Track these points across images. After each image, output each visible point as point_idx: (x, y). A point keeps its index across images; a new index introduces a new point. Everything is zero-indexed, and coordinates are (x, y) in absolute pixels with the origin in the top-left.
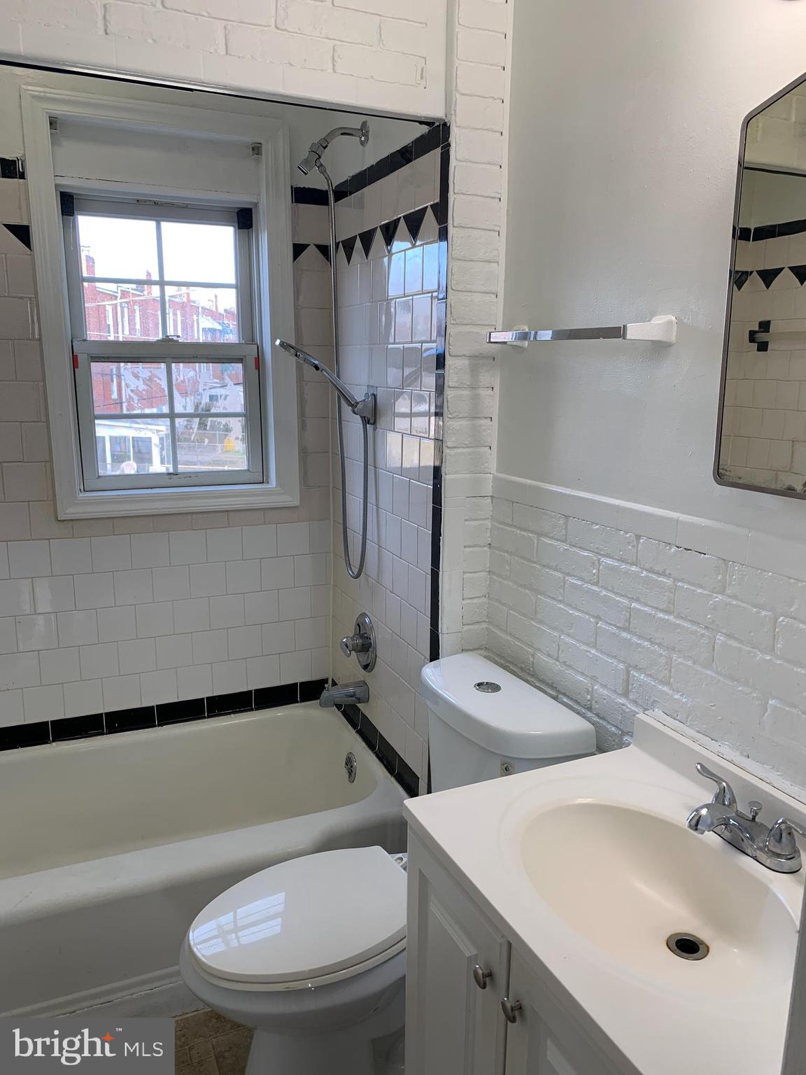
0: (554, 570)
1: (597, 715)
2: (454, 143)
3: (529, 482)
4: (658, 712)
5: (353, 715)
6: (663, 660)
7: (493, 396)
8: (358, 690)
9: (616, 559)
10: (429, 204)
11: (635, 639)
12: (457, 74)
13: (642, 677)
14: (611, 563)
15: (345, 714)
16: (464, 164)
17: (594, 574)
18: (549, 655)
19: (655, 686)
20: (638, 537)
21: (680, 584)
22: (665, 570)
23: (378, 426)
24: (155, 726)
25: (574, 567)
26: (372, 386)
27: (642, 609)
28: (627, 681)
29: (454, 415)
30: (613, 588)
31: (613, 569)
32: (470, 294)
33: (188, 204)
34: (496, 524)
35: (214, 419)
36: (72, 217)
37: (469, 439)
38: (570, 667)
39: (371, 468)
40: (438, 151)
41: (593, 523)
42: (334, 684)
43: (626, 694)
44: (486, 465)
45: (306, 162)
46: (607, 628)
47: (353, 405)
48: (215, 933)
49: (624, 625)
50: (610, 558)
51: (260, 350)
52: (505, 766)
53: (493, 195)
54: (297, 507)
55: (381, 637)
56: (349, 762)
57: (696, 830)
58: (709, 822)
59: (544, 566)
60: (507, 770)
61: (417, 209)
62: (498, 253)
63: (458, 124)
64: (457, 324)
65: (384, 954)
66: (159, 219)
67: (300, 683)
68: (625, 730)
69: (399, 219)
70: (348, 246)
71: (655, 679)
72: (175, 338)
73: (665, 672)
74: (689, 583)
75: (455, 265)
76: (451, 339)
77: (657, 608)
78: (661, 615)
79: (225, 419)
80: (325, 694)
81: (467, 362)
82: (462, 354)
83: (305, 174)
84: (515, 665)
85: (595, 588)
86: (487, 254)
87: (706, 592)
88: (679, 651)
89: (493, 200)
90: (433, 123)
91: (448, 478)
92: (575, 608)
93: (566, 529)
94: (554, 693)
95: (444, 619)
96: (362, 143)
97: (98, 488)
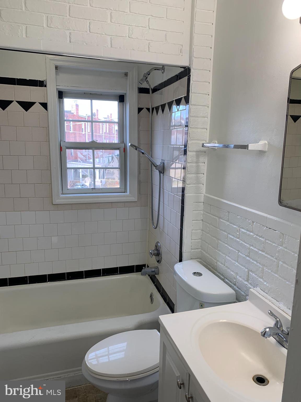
0: (224, 232)
1: (238, 287)
2: (192, 75)
3: (216, 198)
4: (258, 289)
5: (154, 279)
6: (261, 269)
7: (204, 166)
8: (156, 270)
9: (245, 230)
10: (183, 96)
11: (251, 260)
12: (193, 51)
13: (253, 275)
14: (244, 231)
15: (151, 278)
16: (196, 82)
17: (238, 235)
18: (221, 263)
19: (258, 278)
20: (253, 222)
21: (267, 241)
22: (262, 235)
23: (164, 174)
24: (83, 278)
25: (231, 231)
26: (163, 160)
27: (254, 249)
28: (248, 276)
29: (189, 173)
30: (244, 240)
31: (244, 233)
32: (197, 129)
33: (102, 94)
34: (204, 212)
35: (109, 170)
36: (62, 99)
37: (195, 181)
38: (229, 268)
39: (161, 189)
40: (186, 78)
41: (238, 215)
42: (148, 267)
43: (247, 281)
44: (202, 191)
45: (142, 80)
46: (242, 255)
47: (156, 167)
48: (94, 357)
49: (248, 255)
50: (244, 229)
51: (125, 146)
52: (201, 304)
53: (206, 93)
54: (136, 202)
55: (163, 250)
56: (151, 296)
57: (264, 336)
58: (269, 334)
59: (221, 230)
60: (202, 306)
61: (179, 98)
62: (208, 114)
63: (194, 68)
64: (191, 140)
65: (153, 370)
66: (91, 99)
67: (136, 265)
68: (247, 294)
69: (174, 100)
70: (157, 109)
71: (258, 276)
72: (96, 141)
73: (261, 274)
74: (270, 241)
75: (191, 119)
76: (189, 145)
77: (259, 249)
78: (260, 252)
79: (112, 169)
80: (143, 270)
81: (195, 153)
82: (193, 151)
83: (142, 84)
84: (210, 266)
85: (238, 240)
86: (203, 115)
87: (276, 245)
88: (266, 266)
89: (206, 95)
90: (185, 68)
91: (187, 195)
92: (231, 247)
93: (229, 217)
94: (223, 278)
95: (184, 246)
96: (163, 73)
97: (68, 193)
